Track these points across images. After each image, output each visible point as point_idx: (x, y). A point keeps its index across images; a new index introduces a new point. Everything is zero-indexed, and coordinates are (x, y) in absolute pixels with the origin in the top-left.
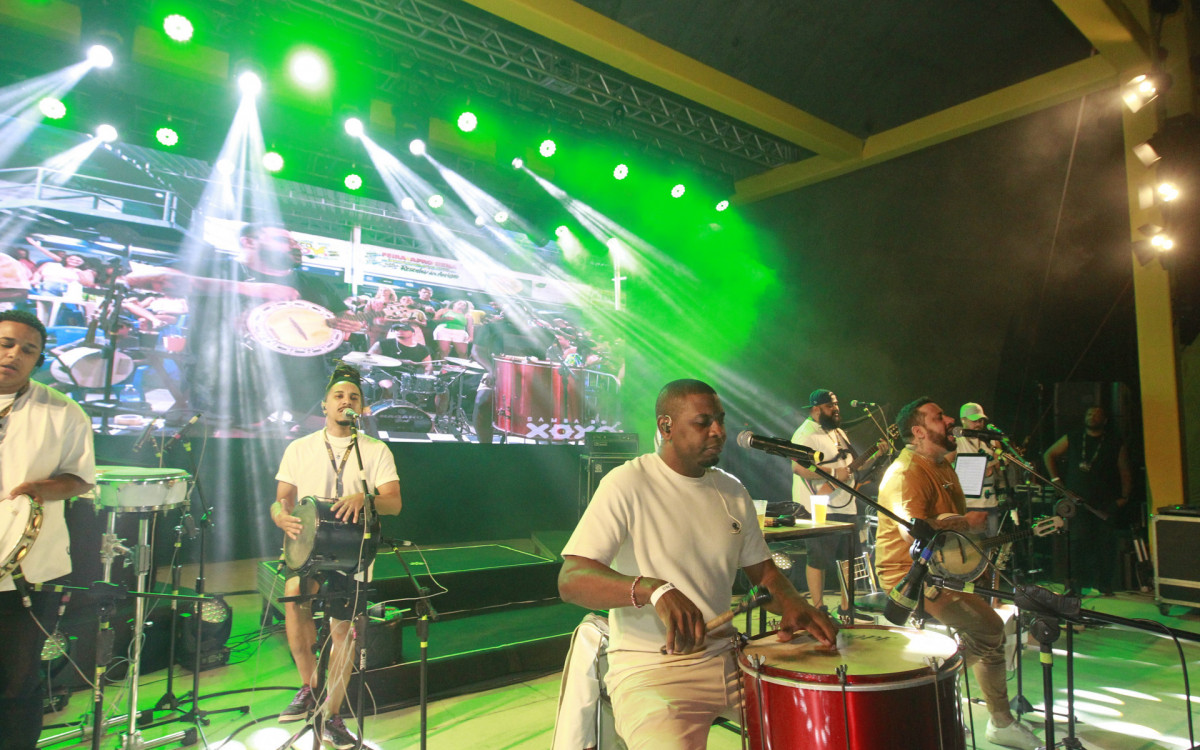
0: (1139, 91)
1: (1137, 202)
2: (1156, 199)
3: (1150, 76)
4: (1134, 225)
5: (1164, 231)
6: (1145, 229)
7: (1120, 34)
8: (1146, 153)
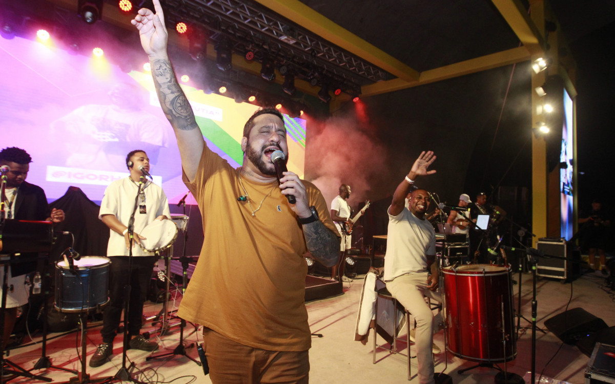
0: (540, 65)
1: (536, 112)
2: (543, 111)
3: (544, 58)
4: (534, 122)
5: (545, 125)
6: (538, 124)
7: (533, 40)
8: (540, 91)
